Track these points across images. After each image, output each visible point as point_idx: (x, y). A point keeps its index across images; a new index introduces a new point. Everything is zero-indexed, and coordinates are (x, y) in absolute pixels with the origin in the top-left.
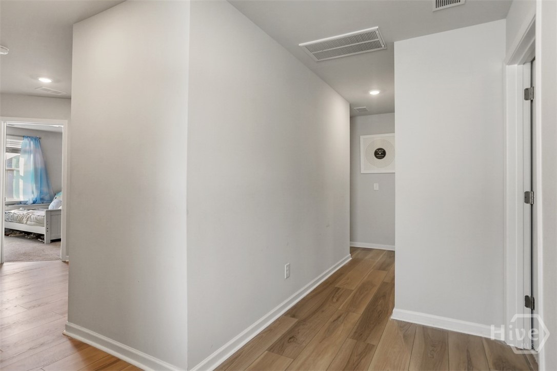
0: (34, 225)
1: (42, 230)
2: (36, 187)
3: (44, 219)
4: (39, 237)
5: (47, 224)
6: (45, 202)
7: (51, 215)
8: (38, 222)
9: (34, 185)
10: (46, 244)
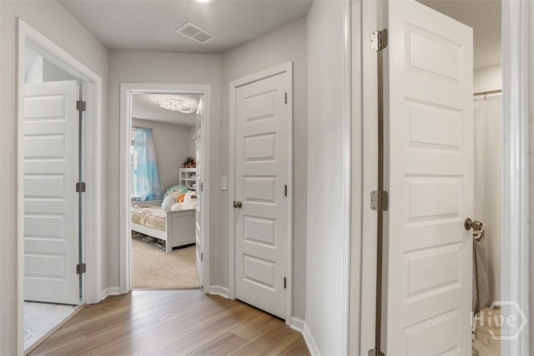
0: (153, 228)
1: (163, 235)
2: (149, 182)
3: (164, 222)
4: (156, 242)
5: (168, 229)
6: (156, 198)
7: (172, 218)
8: (158, 225)
9: (147, 180)
10: (168, 252)
